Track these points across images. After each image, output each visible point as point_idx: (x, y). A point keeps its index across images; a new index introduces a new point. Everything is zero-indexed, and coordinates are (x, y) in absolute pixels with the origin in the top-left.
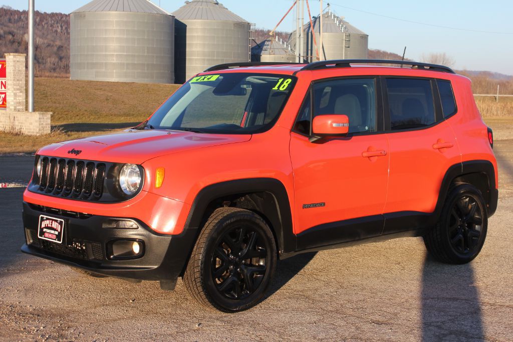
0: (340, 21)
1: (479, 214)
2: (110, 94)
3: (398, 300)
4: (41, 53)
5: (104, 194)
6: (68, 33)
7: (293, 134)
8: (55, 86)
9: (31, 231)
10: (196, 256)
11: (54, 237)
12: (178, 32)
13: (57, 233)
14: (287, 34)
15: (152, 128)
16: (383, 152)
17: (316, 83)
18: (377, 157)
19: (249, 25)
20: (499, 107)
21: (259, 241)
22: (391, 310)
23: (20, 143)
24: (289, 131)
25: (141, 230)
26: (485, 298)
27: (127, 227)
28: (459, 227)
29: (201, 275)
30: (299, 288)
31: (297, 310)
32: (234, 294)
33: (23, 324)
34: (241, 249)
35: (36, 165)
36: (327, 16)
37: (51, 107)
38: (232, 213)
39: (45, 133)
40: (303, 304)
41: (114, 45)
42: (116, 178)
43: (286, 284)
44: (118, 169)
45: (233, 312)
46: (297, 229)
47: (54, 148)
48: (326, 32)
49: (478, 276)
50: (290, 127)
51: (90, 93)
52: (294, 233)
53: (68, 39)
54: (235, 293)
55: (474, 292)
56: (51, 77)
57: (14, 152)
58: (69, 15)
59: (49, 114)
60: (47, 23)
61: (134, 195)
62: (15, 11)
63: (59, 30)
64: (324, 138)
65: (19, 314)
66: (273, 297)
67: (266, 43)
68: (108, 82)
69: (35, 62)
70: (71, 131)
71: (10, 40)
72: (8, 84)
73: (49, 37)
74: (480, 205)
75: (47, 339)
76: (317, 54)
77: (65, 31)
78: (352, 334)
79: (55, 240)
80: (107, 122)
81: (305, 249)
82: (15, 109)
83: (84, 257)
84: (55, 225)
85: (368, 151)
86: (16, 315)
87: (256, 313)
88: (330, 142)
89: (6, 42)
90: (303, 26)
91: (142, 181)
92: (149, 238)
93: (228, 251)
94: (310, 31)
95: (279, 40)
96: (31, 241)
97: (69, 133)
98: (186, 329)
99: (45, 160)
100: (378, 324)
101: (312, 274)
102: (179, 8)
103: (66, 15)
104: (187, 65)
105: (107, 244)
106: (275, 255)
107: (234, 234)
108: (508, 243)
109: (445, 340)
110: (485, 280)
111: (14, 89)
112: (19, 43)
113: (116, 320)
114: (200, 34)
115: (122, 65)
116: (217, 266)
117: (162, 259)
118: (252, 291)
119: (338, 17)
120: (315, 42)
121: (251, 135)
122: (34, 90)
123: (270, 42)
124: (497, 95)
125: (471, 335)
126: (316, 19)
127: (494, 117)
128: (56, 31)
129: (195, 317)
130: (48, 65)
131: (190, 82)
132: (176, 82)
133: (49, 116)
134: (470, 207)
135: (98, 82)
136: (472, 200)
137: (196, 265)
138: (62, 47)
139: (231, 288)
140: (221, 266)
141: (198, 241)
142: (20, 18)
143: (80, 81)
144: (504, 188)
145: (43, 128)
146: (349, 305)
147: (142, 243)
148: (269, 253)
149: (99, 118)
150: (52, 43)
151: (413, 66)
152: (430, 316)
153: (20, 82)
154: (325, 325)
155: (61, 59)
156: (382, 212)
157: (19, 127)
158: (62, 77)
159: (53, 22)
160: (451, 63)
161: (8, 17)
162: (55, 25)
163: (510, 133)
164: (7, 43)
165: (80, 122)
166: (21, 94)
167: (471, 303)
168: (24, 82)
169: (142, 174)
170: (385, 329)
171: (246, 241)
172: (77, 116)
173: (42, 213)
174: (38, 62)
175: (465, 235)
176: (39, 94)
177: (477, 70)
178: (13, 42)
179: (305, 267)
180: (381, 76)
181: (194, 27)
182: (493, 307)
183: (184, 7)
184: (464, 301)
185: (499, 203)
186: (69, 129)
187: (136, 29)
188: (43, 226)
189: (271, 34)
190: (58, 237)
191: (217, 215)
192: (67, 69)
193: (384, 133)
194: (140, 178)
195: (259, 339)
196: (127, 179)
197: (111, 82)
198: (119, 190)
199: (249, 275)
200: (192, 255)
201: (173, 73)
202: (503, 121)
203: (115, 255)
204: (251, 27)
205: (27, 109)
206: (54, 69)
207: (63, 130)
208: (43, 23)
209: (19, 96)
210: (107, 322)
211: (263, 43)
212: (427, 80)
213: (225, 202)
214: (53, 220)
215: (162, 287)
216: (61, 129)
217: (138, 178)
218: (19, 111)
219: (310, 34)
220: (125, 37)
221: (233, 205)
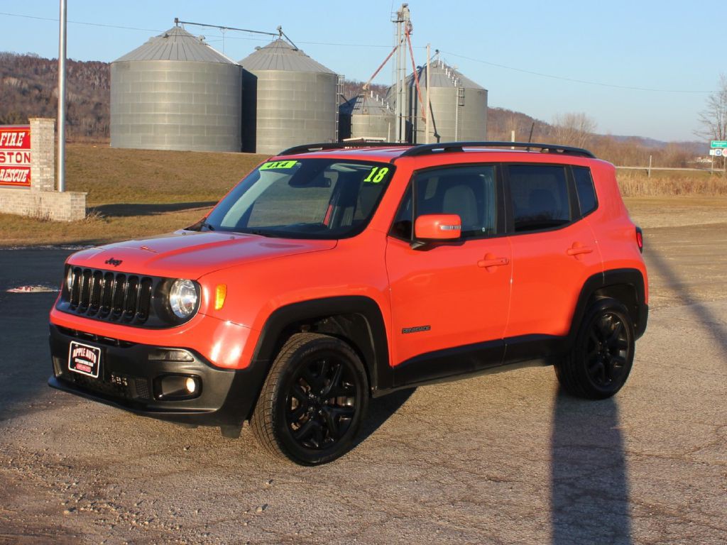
0: (453, 73)
1: (624, 336)
2: (160, 166)
3: (521, 449)
4: (74, 111)
5: (150, 317)
6: (108, 87)
7: (391, 239)
8: (91, 156)
9: (60, 360)
10: (267, 396)
11: (89, 369)
12: (247, 86)
13: (92, 365)
14: (384, 88)
15: (211, 228)
16: (504, 261)
17: (419, 172)
18: (496, 267)
19: (336, 77)
20: (652, 183)
21: (346, 376)
22: (512, 463)
23: (47, 232)
24: (385, 235)
25: (197, 364)
26: (631, 445)
27: (179, 359)
28: (599, 353)
29: (273, 420)
30: (397, 432)
31: (394, 462)
32: (315, 443)
33: (51, 479)
34: (323, 386)
35: (66, 276)
36: (436, 65)
37: (86, 183)
38: (312, 342)
39: (79, 218)
40: (402, 455)
41: (165, 103)
42: (165, 296)
43: (381, 427)
44: (167, 286)
45: (313, 465)
46: (394, 360)
47: (89, 255)
48: (434, 86)
49: (621, 415)
50: (386, 230)
51: (135, 165)
52: (391, 364)
53: (108, 95)
54: (316, 441)
55: (616, 437)
56: (87, 143)
57: (40, 245)
58: (110, 64)
59: (83, 196)
60: (82, 74)
61: (189, 318)
62: (43, 59)
63: (97, 83)
64: (430, 244)
65: (47, 465)
66: (363, 444)
67: (358, 100)
68: (158, 151)
69: (67, 123)
70: (111, 216)
71: (36, 97)
72: (33, 157)
73: (85, 91)
74: (625, 325)
75: (81, 498)
76: (423, 113)
77: (105, 85)
78: (463, 496)
79: (90, 373)
80: (155, 203)
81: (404, 385)
82: (42, 188)
83: (125, 395)
84: (89, 354)
85: (485, 259)
86: (42, 466)
87: (341, 467)
88: (437, 248)
89: (31, 99)
90: (406, 78)
91: (198, 300)
92: (207, 373)
93: (307, 389)
94: (414, 85)
95: (374, 95)
96: (61, 373)
97: (109, 218)
98: (252, 488)
99: (77, 271)
100: (496, 481)
101: (413, 413)
102: (248, 55)
103: (106, 64)
104: (257, 128)
105: (153, 380)
106: (366, 392)
107: (314, 367)
108: (660, 369)
109: (579, 502)
110: (630, 420)
111: (41, 164)
112: (48, 100)
113: (166, 475)
114: (274, 88)
115: (175, 127)
116: (293, 408)
117: (223, 400)
118: (337, 438)
119: (449, 68)
120: (421, 99)
121: (336, 241)
122: (65, 161)
123: (363, 99)
124: (649, 168)
125: (610, 496)
126: (422, 70)
127: (646, 197)
128: (94, 84)
129: (266, 471)
130: (83, 127)
131: (260, 169)
132: (243, 151)
133: (84, 197)
134: (613, 326)
135: (144, 150)
136: (615, 319)
137: (266, 407)
138: (101, 104)
139: (311, 435)
140: (299, 407)
141: (269, 377)
142: (49, 68)
143: (122, 149)
144: (656, 294)
145: (76, 212)
146: (459, 456)
147: (198, 380)
148: (359, 391)
149: (146, 197)
150: (88, 99)
151: (543, 149)
152: (560, 470)
153: (48, 155)
154: (428, 482)
155: (99, 119)
156: (503, 336)
157: (47, 211)
158: (101, 143)
159: (89, 73)
160: (593, 125)
161: (34, 67)
162: (93, 77)
163: (665, 218)
164: (33, 100)
165: (122, 202)
166: (49, 169)
167: (613, 452)
168: (53, 155)
169: (198, 292)
170: (503, 487)
171: (330, 375)
172: (119, 194)
173: (73, 338)
174: (71, 124)
175: (606, 362)
176: (71, 166)
177: (624, 135)
178: (39, 99)
179: (405, 404)
180: (503, 163)
181: (266, 79)
182: (639, 458)
183: (255, 54)
184: (603, 450)
185: (651, 315)
186: (109, 211)
187: (193, 82)
188: (75, 355)
189: (364, 88)
190: (94, 369)
191: (292, 343)
192: (106, 131)
193: (506, 236)
194: (196, 297)
195: (345, 502)
196: (180, 299)
197: (162, 151)
198: (169, 313)
199: (333, 418)
200: (262, 395)
201: (240, 138)
202: (656, 203)
203: (164, 394)
204: (340, 79)
205: (56, 188)
206: (91, 133)
207: (100, 214)
208: (77, 75)
209: (47, 172)
210: (155, 476)
211: (354, 100)
212: (560, 166)
213: (303, 326)
214: (87, 348)
215: (223, 434)
216: (98, 213)
217: (192, 296)
218: (46, 190)
219: (414, 88)
220: (180, 92)
221: (313, 329)
